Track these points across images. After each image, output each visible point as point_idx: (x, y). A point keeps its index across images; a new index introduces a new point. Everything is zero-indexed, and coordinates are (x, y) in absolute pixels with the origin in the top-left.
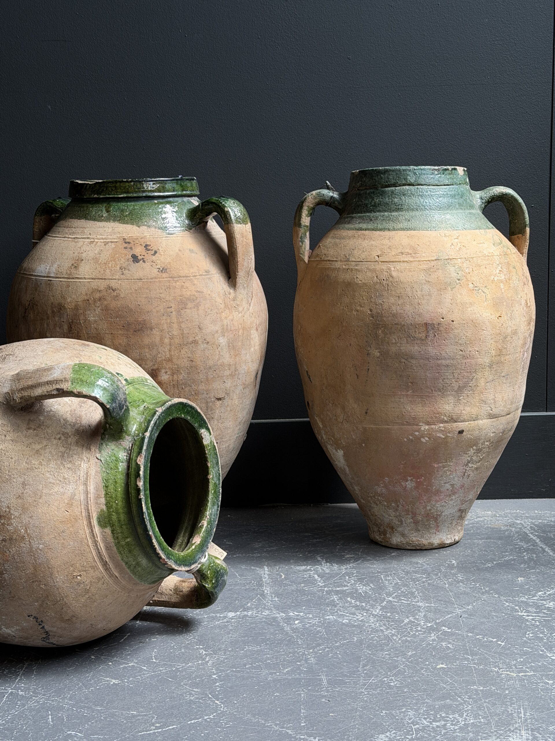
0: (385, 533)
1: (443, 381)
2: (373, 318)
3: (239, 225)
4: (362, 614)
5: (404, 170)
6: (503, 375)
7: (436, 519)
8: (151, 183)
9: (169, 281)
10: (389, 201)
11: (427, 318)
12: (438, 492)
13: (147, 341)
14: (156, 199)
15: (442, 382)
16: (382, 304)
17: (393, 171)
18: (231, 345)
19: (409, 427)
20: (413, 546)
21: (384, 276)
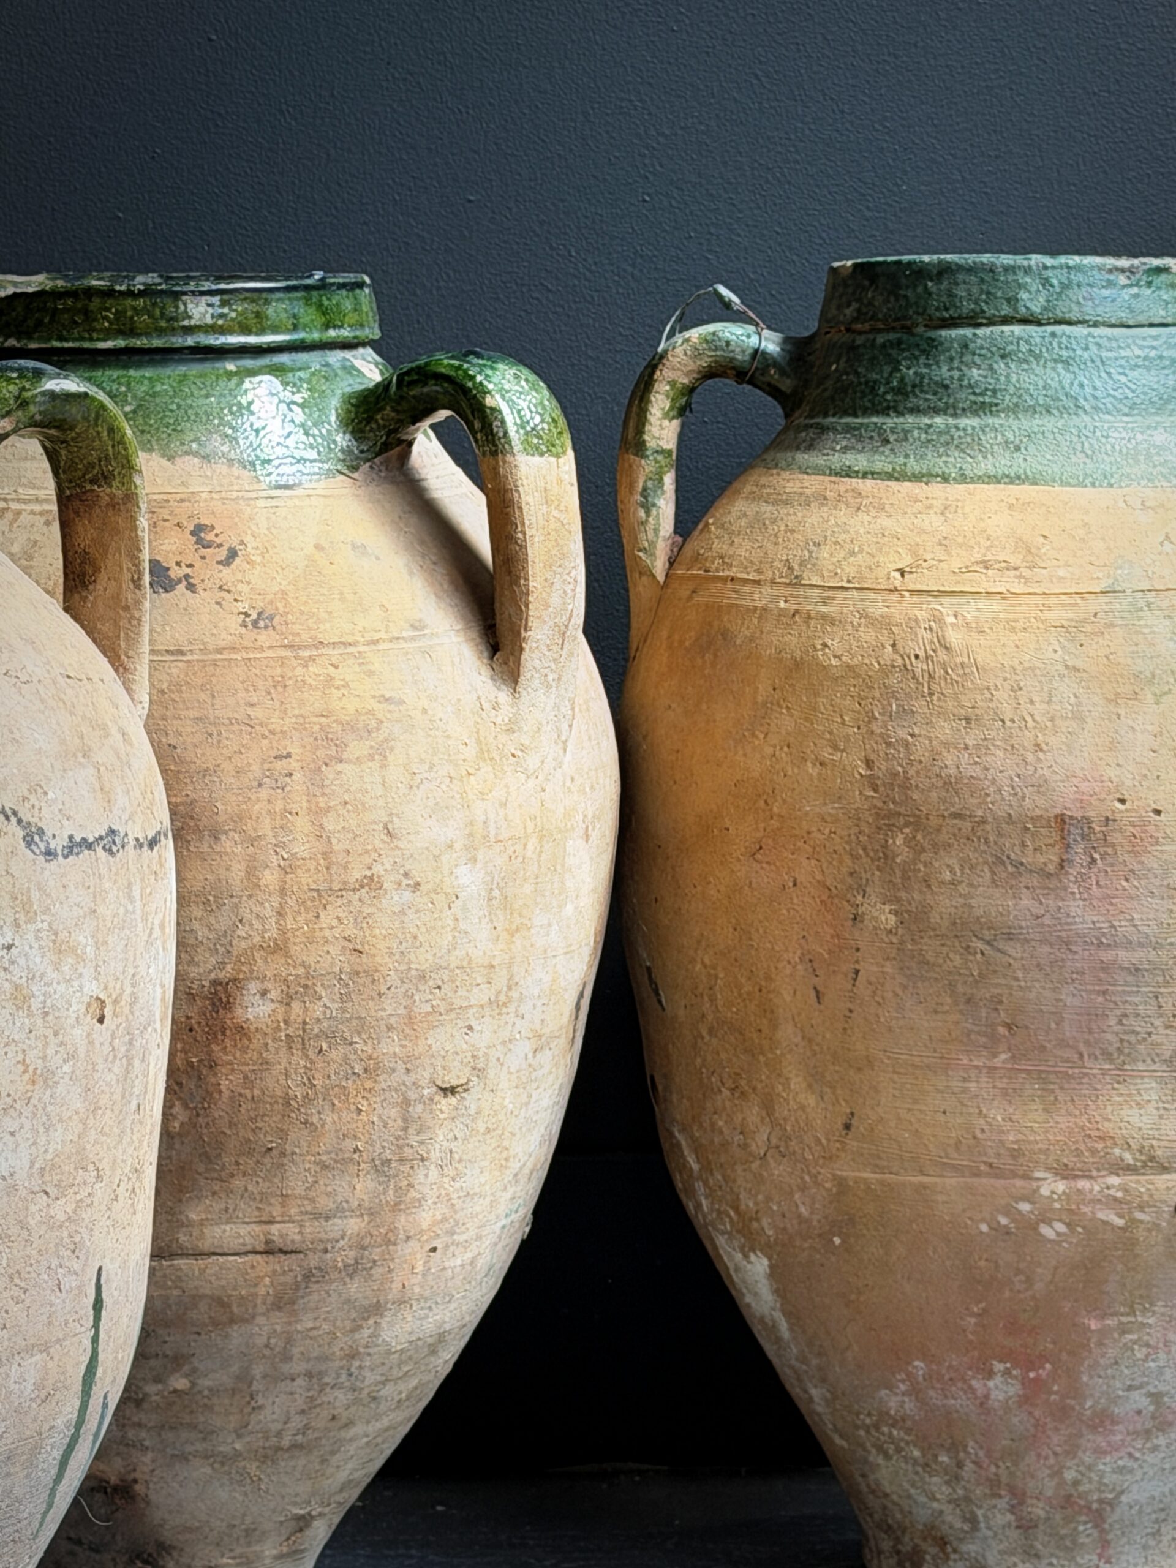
0: (916, 1559)
1: (1120, 1023)
2: (876, 791)
3: (537, 460)
5: (1007, 269)
7: (1098, 1518)
8: (216, 300)
9: (282, 661)
10: (952, 377)
12: (1103, 1420)
14: (234, 359)
15: (1117, 1028)
16: (907, 745)
17: (970, 270)
18: (496, 893)
19: (998, 1183)
21: (918, 643)
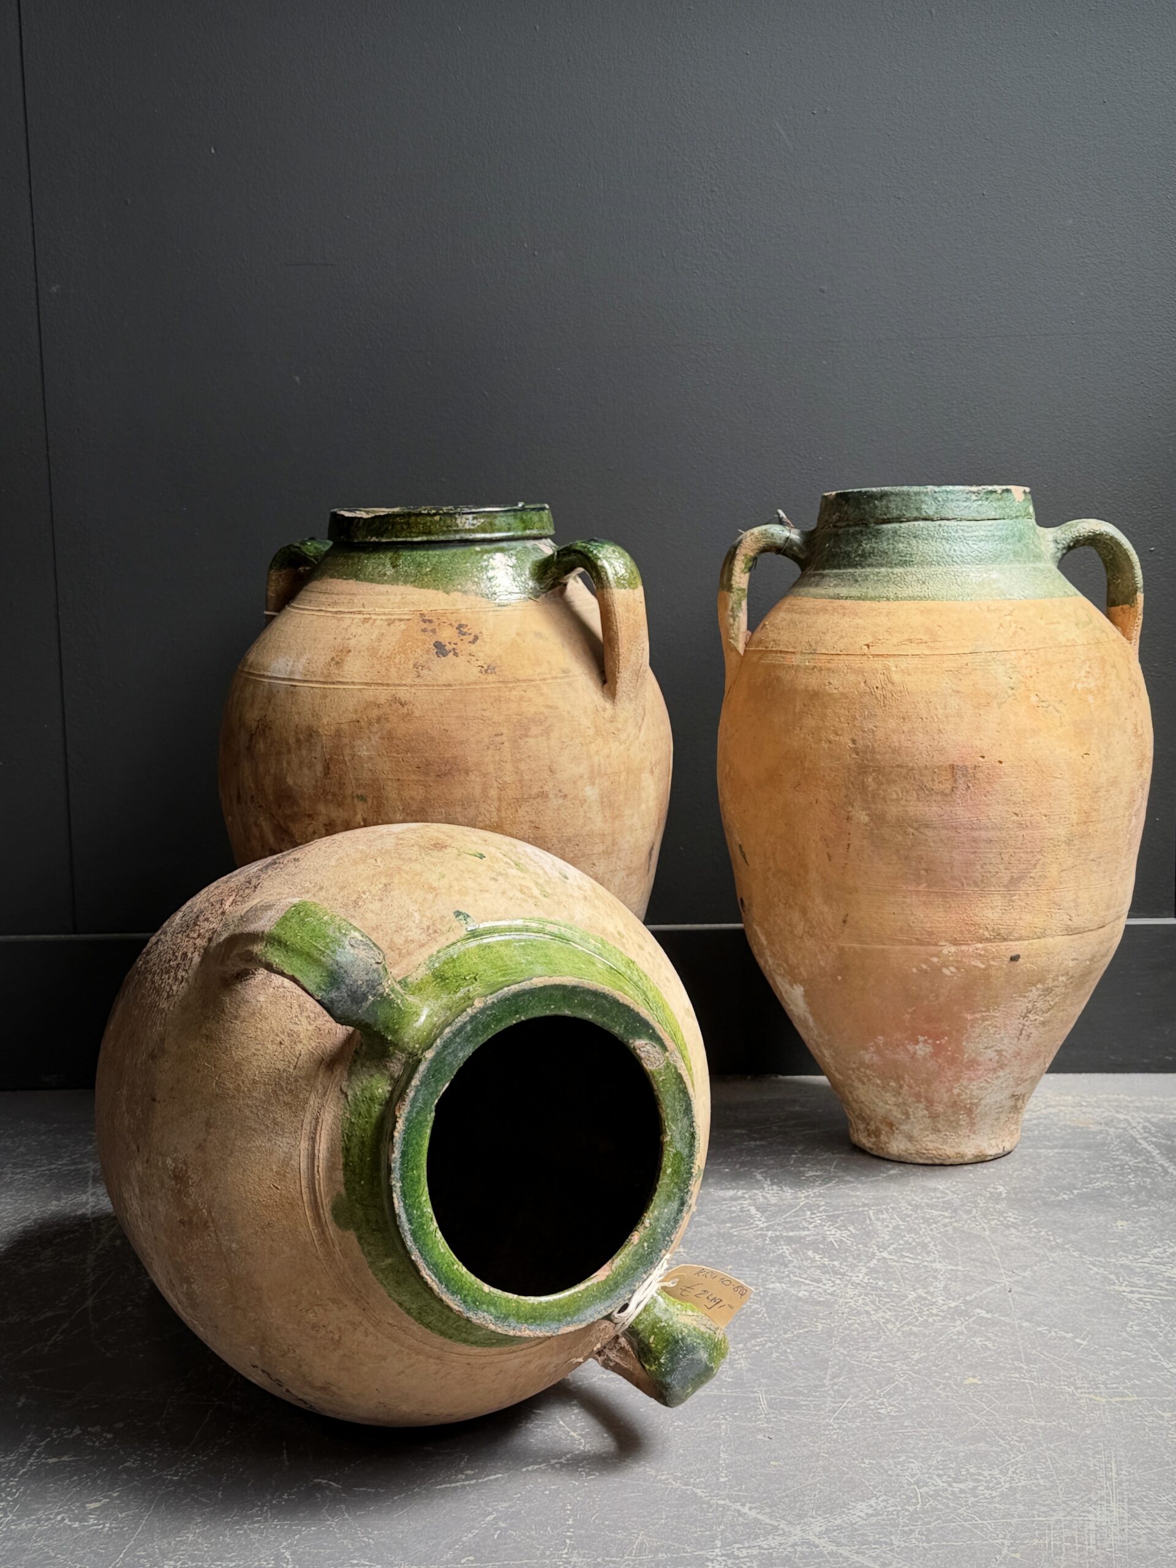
0: (877, 1133)
1: (982, 867)
2: (858, 754)
3: (623, 591)
4: (833, 1282)
5: (916, 494)
6: (1092, 857)
7: (969, 1112)
8: (470, 517)
9: (499, 689)
10: (889, 549)
11: (954, 757)
12: (973, 1064)
13: (458, 792)
14: (479, 545)
15: (980, 870)
16: (873, 732)
17: (897, 494)
18: (605, 799)
19: (922, 948)
20: (928, 1158)
21: (877, 681)
